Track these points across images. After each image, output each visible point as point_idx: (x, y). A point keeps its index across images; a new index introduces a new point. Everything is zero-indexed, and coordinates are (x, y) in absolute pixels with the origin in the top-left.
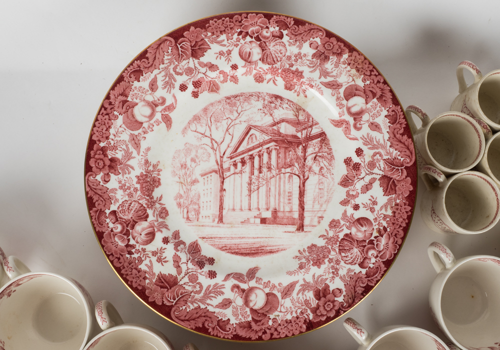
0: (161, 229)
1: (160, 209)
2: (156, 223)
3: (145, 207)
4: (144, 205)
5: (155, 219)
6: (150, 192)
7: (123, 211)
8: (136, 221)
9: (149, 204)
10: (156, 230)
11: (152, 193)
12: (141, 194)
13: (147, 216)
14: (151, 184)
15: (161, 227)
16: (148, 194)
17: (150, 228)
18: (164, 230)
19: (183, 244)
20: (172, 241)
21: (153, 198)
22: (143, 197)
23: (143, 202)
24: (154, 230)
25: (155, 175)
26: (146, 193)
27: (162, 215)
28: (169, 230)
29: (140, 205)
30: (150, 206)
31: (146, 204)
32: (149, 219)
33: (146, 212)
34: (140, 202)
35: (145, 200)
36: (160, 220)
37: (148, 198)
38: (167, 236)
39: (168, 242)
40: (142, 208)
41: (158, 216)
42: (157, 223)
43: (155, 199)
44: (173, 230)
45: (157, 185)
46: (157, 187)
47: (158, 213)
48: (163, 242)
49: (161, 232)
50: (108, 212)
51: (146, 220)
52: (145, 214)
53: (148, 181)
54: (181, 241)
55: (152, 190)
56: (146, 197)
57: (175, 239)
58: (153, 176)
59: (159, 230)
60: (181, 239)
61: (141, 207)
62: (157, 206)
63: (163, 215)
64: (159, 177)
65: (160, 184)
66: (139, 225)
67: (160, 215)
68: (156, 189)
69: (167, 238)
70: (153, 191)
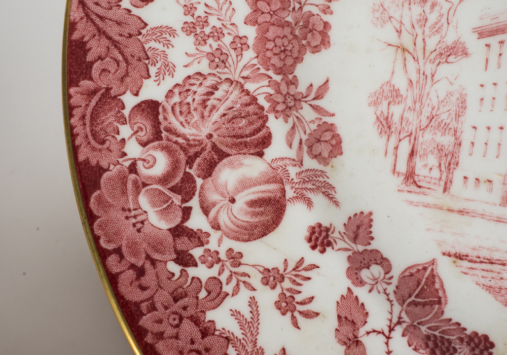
0: (309, 195)
1: (314, 127)
2: (293, 171)
3: (262, 108)
4: (262, 101)
5: (292, 153)
6: (289, 61)
7: (185, 110)
8: (224, 149)
9: (280, 99)
10: (290, 193)
11: (293, 66)
12: (255, 61)
13: (266, 141)
14: (295, 37)
15: (310, 186)
16: (279, 64)
17: (268, 182)
18: (318, 199)
19: (381, 264)
20: (341, 244)
21: (294, 82)
22: (262, 71)
23: (260, 89)
24: (283, 191)
25: (315, 10)
26: (275, 60)
27: (318, 148)
28: (336, 203)
29: (246, 99)
30: (280, 107)
31: (269, 97)
32: (271, 153)
33: (263, 126)
34: (250, 86)
35: (266, 83)
36: (310, 163)
37: (278, 78)
38: (325, 224)
39: (329, 244)
40: (251, 109)
41: (305, 148)
42: (297, 169)
43: (302, 88)
44: (349, 209)
45: (314, 44)
46: (316, 49)
47: (304, 138)
48: (310, 240)
49: (309, 203)
50: (130, 101)
51: (261, 155)
52: (258, 130)
53: (288, 24)
54: (377, 251)
55: (295, 55)
56: (270, 73)
57: (355, 239)
58: (306, 9)
59: (301, 197)
60: (374, 245)
61: (247, 105)
62: (307, 113)
63: (324, 149)
64: (326, 18)
65: (325, 42)
66: (232, 165)
67: (310, 147)
68: (309, 57)
69: (327, 230)
70: (298, 59)
